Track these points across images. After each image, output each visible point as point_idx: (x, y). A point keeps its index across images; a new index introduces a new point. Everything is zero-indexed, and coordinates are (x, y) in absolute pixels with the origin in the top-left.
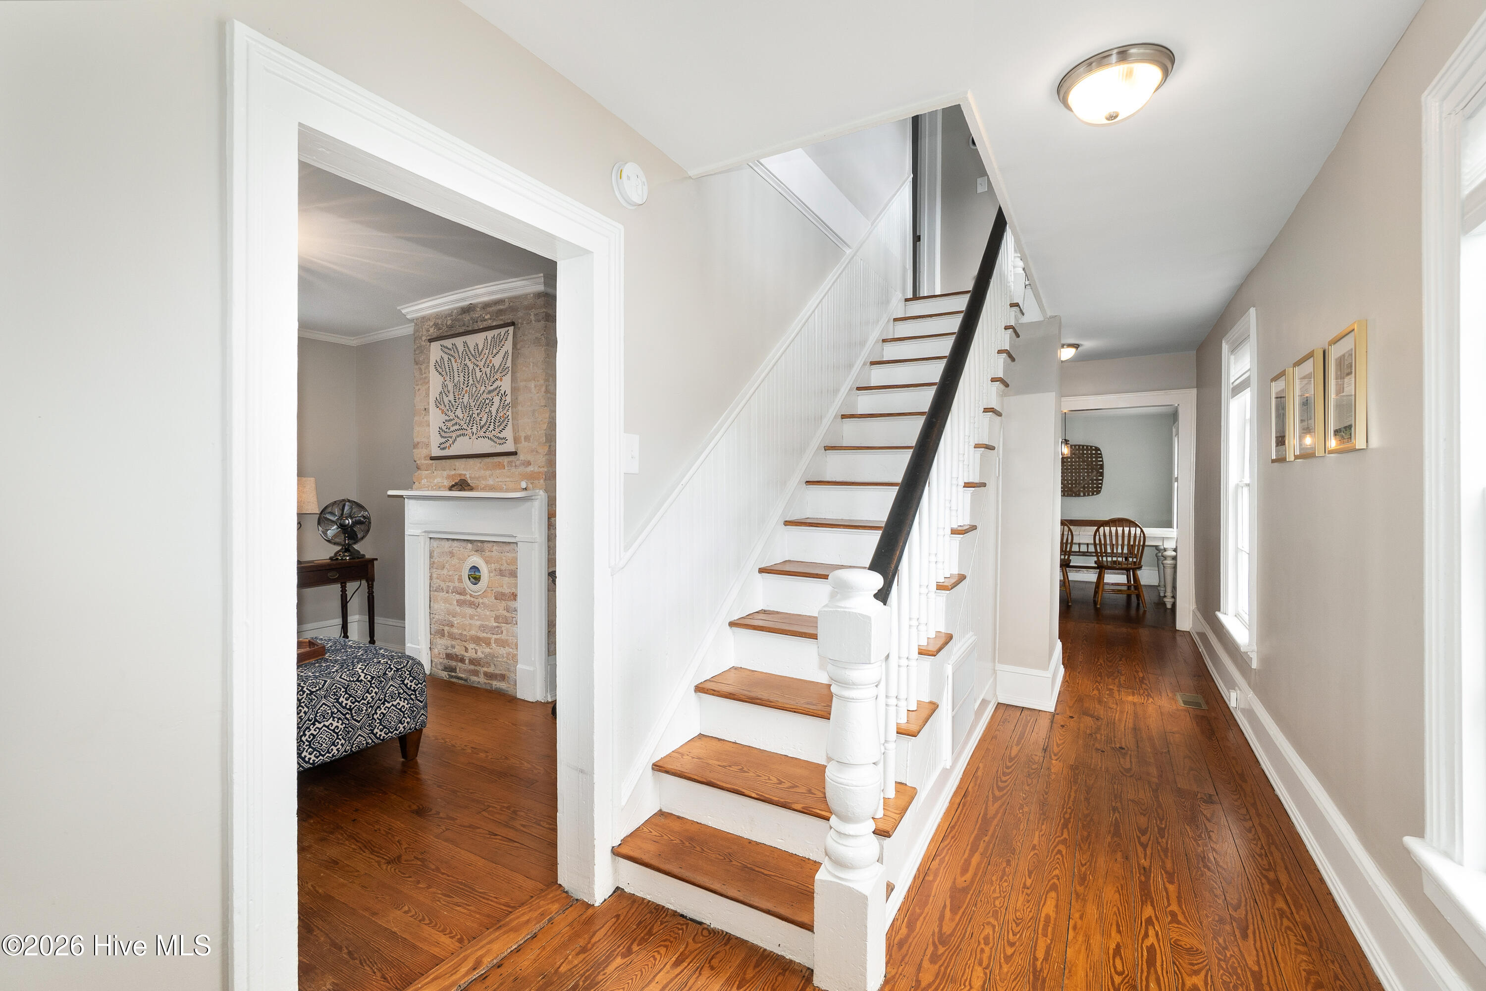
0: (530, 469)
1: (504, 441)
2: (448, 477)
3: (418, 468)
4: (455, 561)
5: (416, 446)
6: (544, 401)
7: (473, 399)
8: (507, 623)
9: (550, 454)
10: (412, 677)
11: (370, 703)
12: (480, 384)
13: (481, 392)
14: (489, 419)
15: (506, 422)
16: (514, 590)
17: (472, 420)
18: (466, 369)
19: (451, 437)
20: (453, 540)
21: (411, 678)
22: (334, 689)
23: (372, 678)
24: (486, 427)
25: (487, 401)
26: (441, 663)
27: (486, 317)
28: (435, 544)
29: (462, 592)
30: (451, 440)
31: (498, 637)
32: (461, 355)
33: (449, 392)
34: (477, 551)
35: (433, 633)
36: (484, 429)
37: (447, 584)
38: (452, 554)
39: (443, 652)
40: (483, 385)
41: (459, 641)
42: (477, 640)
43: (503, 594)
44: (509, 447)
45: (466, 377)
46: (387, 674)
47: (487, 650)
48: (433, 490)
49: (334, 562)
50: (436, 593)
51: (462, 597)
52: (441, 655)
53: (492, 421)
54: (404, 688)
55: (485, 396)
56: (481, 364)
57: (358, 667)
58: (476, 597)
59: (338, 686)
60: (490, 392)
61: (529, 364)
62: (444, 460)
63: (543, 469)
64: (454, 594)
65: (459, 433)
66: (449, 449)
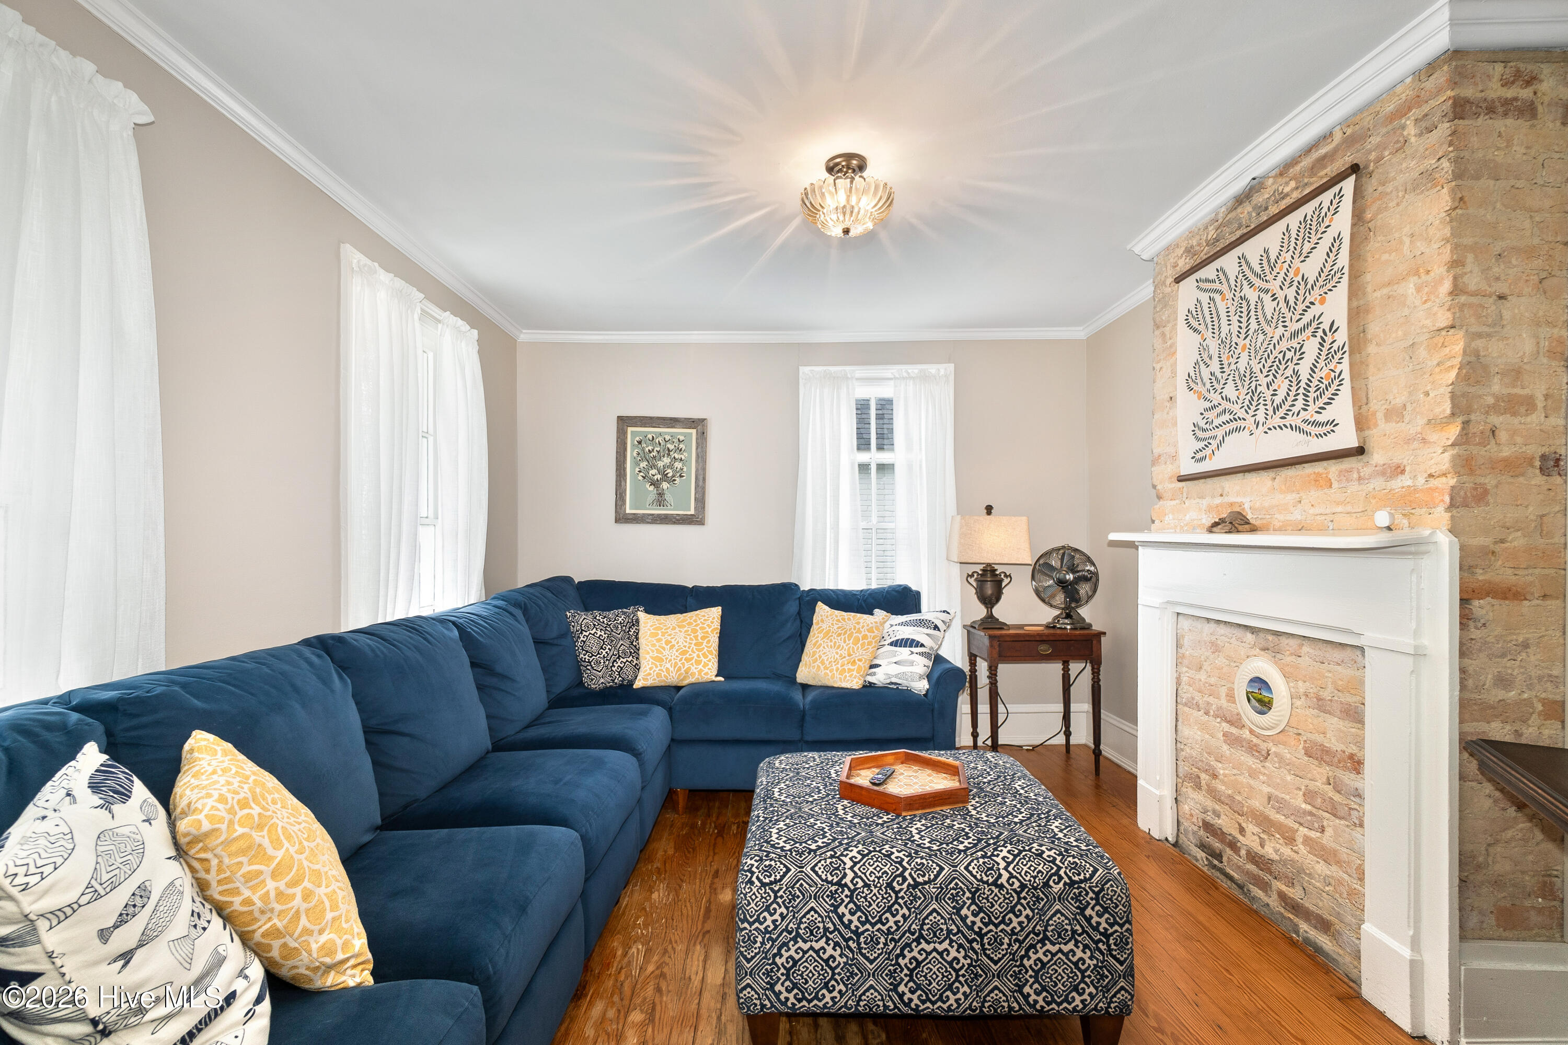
0: (1404, 481)
1: (1329, 428)
2: (1209, 509)
3: (1159, 497)
4: (1221, 661)
5: (1155, 461)
6: (1449, 315)
7: (1258, 357)
8: (1335, 815)
9: (1467, 442)
10: (1102, 906)
11: (1016, 934)
12: (1273, 325)
13: (1275, 340)
14: (1294, 389)
15: (1334, 387)
16: (1353, 749)
17: (1255, 398)
18: (1244, 304)
19: (1215, 437)
20: (1218, 622)
21: (1098, 908)
22: (953, 889)
23: (1023, 886)
24: (1286, 407)
25: (1289, 355)
26: (1194, 833)
27: (1287, 190)
28: (1185, 624)
29: (1236, 721)
30: (1214, 443)
31: (1313, 834)
32: (1233, 283)
33: (1211, 358)
34: (1265, 649)
35: (1181, 775)
36: (1281, 412)
37: (1206, 698)
38: (1216, 648)
39: (1198, 817)
40: (1281, 324)
41: (1227, 807)
42: (1265, 823)
43: (1326, 751)
44: (1346, 438)
45: (1244, 320)
46: (1051, 887)
47: (1286, 851)
48: (1182, 531)
49: (1052, 631)
50: (1186, 709)
51: (1234, 730)
52: (1195, 820)
53: (1301, 391)
54: (1085, 924)
55: (1284, 345)
56: (1274, 286)
57: (1002, 855)
58: (1265, 739)
59: (960, 884)
60: (1295, 335)
61: (1401, 242)
62: (1203, 481)
63: (1444, 479)
64: (1219, 720)
65: (1228, 427)
66: (1210, 459)
